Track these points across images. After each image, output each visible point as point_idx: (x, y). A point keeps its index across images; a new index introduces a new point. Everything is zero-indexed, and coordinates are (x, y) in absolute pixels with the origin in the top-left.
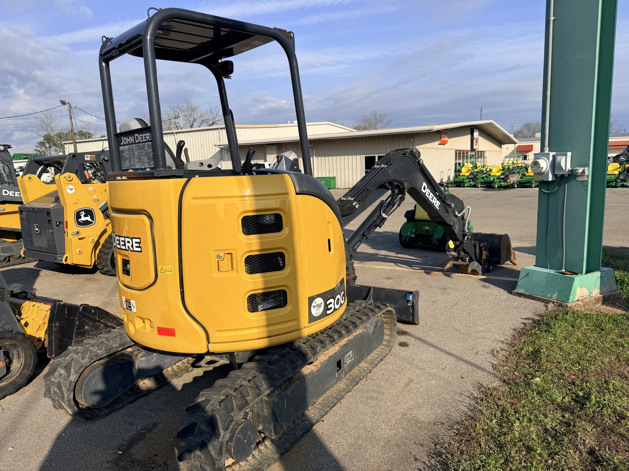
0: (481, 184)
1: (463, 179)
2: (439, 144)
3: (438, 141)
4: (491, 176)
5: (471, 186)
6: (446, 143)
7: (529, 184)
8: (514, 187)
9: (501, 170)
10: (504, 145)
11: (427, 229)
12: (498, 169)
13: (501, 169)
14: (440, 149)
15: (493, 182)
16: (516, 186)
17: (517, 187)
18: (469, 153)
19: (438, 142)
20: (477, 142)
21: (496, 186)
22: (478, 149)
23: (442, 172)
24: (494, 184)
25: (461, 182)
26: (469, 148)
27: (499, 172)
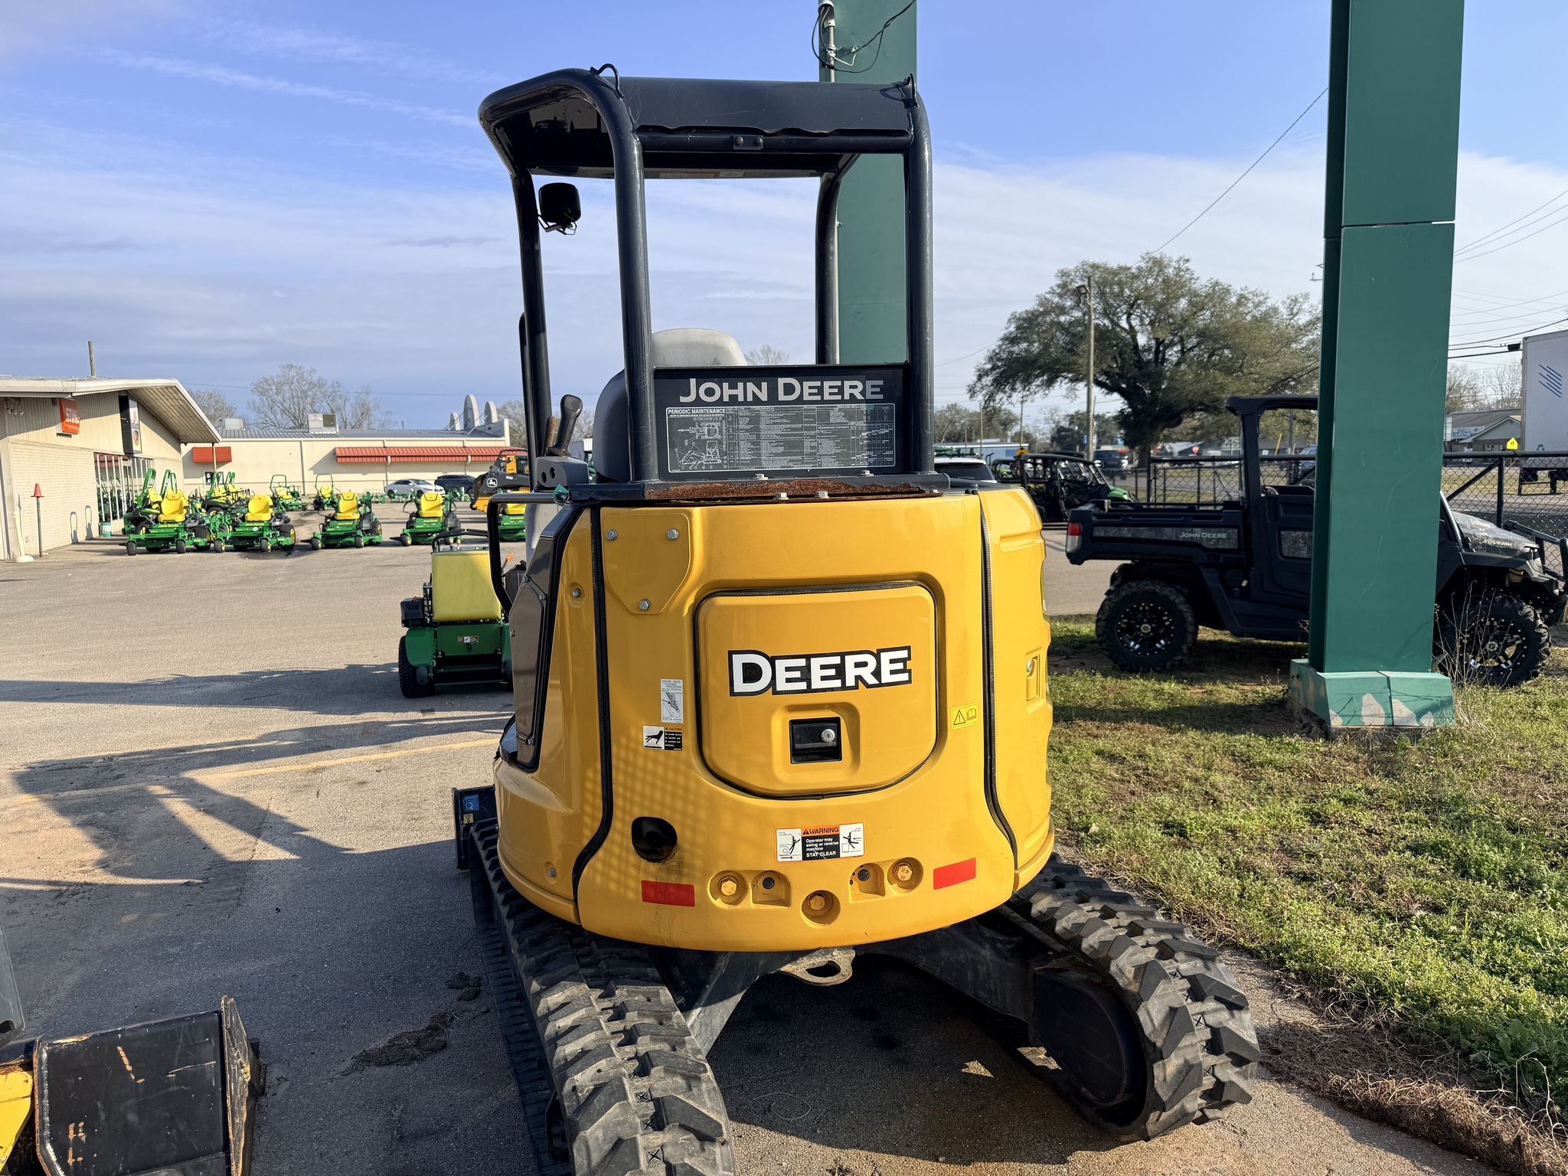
0: (226, 543)
1: (173, 530)
2: (58, 434)
3: (55, 424)
4: (249, 522)
5: (199, 549)
6: (76, 433)
7: (352, 539)
8: (315, 548)
9: (271, 507)
10: (186, 444)
11: (468, 641)
12: (264, 505)
13: (271, 503)
14: (62, 447)
15: (258, 537)
16: (320, 546)
17: (322, 548)
18: (122, 464)
19: (57, 428)
20: (137, 432)
21: (269, 547)
22: (141, 452)
23: (74, 513)
24: (264, 541)
25: (172, 540)
26: (119, 449)
27: (267, 512)
